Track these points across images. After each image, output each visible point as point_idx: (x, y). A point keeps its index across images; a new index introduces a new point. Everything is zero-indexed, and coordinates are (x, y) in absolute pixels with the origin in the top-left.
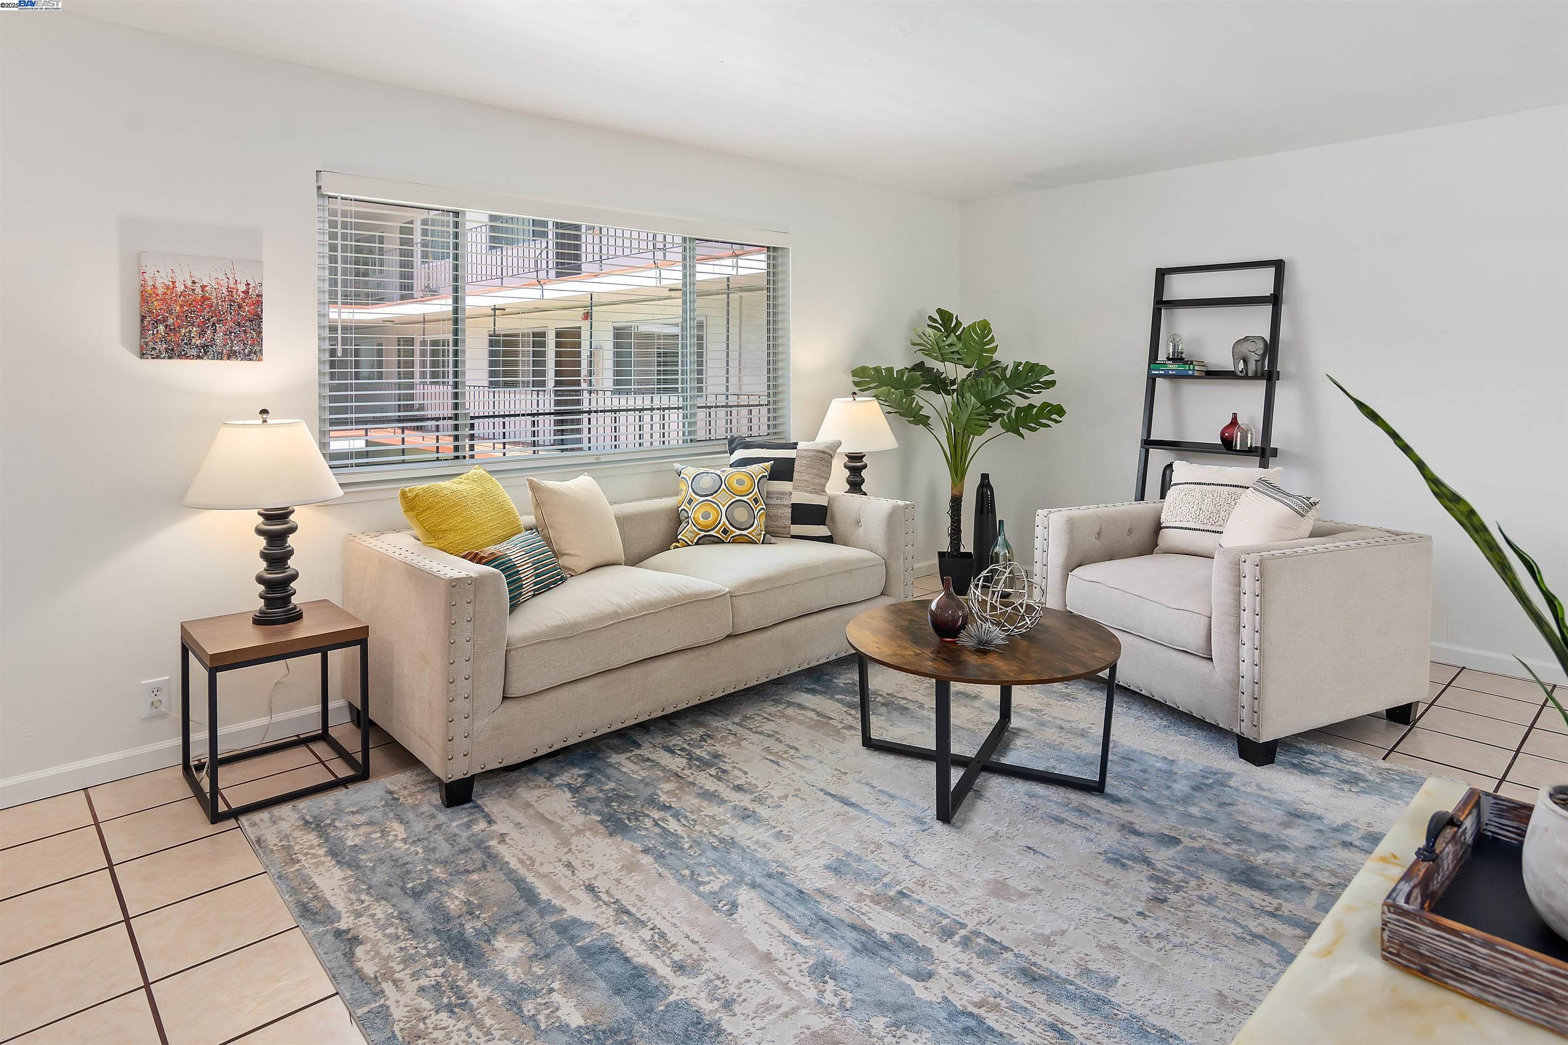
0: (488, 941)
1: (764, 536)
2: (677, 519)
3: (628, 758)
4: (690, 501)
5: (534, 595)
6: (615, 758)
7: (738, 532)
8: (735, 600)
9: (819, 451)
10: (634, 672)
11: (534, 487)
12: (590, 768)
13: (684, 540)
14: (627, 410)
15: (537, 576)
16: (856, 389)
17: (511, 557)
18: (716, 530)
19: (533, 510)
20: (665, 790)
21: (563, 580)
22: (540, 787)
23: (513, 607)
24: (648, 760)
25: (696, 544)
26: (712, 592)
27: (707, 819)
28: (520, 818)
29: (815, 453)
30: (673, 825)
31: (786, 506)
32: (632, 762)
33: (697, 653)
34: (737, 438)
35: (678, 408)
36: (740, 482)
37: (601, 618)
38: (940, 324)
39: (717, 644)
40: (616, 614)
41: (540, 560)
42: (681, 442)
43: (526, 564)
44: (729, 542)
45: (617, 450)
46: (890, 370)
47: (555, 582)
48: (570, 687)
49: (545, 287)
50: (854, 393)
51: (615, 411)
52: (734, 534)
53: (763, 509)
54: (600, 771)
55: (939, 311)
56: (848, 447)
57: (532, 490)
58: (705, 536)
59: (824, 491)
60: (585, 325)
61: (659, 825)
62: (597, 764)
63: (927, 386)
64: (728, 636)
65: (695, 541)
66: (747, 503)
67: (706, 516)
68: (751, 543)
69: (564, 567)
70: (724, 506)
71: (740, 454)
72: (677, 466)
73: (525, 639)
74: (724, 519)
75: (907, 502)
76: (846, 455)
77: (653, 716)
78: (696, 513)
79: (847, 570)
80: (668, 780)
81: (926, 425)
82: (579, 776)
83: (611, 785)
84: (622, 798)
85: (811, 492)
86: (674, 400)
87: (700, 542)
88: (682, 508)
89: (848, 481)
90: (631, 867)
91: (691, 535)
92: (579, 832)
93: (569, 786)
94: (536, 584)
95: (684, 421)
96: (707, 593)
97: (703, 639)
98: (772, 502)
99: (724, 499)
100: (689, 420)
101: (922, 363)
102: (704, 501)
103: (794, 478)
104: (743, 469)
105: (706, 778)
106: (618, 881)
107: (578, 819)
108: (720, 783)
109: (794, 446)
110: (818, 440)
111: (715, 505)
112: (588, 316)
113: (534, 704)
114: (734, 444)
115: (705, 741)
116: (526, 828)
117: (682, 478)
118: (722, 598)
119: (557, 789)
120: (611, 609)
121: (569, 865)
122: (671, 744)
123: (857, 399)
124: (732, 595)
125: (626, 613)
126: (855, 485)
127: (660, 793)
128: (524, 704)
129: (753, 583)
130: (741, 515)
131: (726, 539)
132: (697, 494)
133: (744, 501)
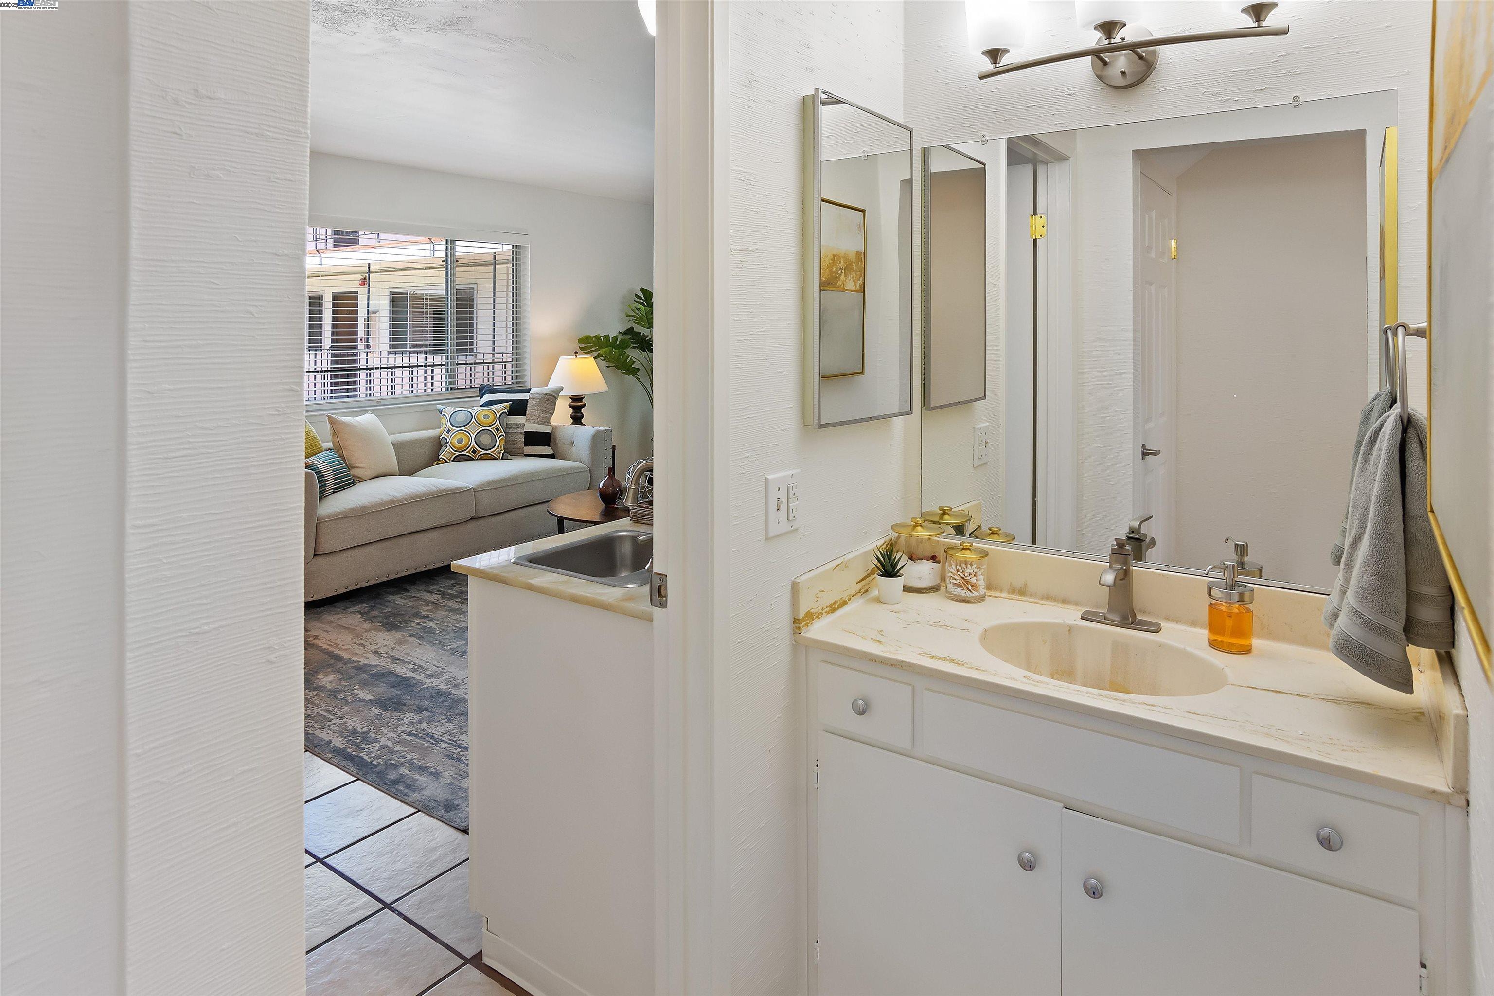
0: (313, 676)
1: (503, 454)
2: (439, 444)
3: (401, 597)
4: (449, 431)
5: (334, 492)
6: (391, 598)
7: (484, 452)
8: (477, 494)
9: (546, 394)
10: (405, 541)
11: (332, 421)
12: (374, 603)
13: (444, 459)
14: (402, 367)
15: (336, 479)
16: (579, 350)
17: (318, 466)
18: (467, 451)
19: (331, 437)
20: (424, 610)
21: (354, 484)
22: (339, 614)
23: (321, 498)
24: (414, 597)
25: (453, 461)
26: (461, 488)
27: (452, 621)
28: (327, 627)
29: (542, 396)
30: (429, 624)
31: (521, 433)
32: (403, 598)
33: (450, 528)
34: (486, 386)
35: (441, 365)
36: (486, 417)
37: (381, 504)
38: (643, 300)
39: (464, 523)
40: (392, 501)
41: (338, 469)
42: (443, 389)
43: (328, 471)
44: (477, 459)
45: (393, 396)
46: (607, 337)
47: (348, 485)
48: (361, 549)
49: (323, 255)
50: (576, 352)
51: (392, 368)
52: (481, 453)
53: (503, 435)
54: (380, 604)
55: (642, 290)
56: (569, 391)
57: (330, 423)
58: (459, 455)
59: (549, 422)
60: (362, 291)
61: (420, 625)
62: (378, 601)
63: (636, 346)
64: (472, 519)
65: (452, 459)
66: (491, 431)
67: (460, 441)
68: (493, 459)
69: (354, 476)
70: (473, 434)
71: (487, 397)
72: (440, 407)
73: (329, 516)
74: (473, 443)
75: (606, 428)
76: (570, 398)
77: (419, 570)
78: (453, 439)
79: (562, 474)
80: (428, 605)
81: (634, 375)
82: (366, 607)
83: (388, 610)
84: (395, 615)
85: (539, 423)
86: (438, 359)
87: (455, 460)
88: (442, 436)
89: (572, 417)
90: (400, 643)
91: (449, 455)
92: (367, 631)
93: (359, 612)
94: (335, 484)
95: (446, 374)
96: (456, 489)
97: (453, 519)
98: (509, 431)
99: (473, 430)
100: (449, 374)
101: (632, 328)
102: (458, 431)
103: (527, 413)
104: (489, 408)
105: (453, 603)
106: (393, 649)
107: (367, 625)
108: (463, 605)
109: (528, 391)
110: (549, 386)
111: (467, 434)
112: (365, 281)
113: (336, 559)
114: (483, 390)
115: (455, 586)
116: (332, 632)
117: (443, 415)
118: (468, 492)
119: (351, 614)
120: (390, 498)
121: (361, 645)
122: (430, 589)
123: (578, 356)
124: (475, 491)
125: (401, 501)
126: (577, 419)
127: (422, 611)
128: (328, 558)
129: (490, 483)
130: (486, 439)
131: (475, 457)
132: (453, 426)
133: (489, 430)
